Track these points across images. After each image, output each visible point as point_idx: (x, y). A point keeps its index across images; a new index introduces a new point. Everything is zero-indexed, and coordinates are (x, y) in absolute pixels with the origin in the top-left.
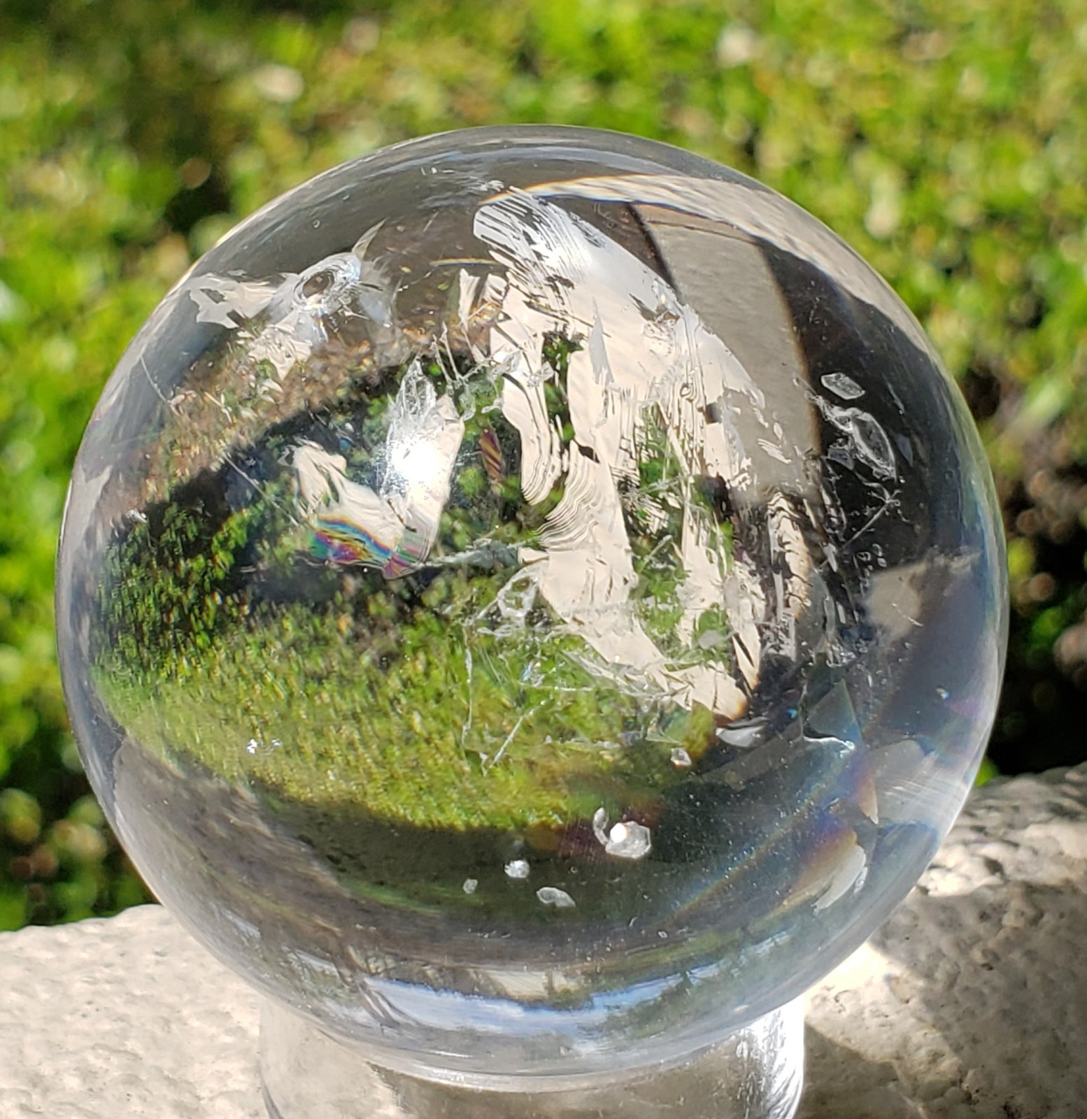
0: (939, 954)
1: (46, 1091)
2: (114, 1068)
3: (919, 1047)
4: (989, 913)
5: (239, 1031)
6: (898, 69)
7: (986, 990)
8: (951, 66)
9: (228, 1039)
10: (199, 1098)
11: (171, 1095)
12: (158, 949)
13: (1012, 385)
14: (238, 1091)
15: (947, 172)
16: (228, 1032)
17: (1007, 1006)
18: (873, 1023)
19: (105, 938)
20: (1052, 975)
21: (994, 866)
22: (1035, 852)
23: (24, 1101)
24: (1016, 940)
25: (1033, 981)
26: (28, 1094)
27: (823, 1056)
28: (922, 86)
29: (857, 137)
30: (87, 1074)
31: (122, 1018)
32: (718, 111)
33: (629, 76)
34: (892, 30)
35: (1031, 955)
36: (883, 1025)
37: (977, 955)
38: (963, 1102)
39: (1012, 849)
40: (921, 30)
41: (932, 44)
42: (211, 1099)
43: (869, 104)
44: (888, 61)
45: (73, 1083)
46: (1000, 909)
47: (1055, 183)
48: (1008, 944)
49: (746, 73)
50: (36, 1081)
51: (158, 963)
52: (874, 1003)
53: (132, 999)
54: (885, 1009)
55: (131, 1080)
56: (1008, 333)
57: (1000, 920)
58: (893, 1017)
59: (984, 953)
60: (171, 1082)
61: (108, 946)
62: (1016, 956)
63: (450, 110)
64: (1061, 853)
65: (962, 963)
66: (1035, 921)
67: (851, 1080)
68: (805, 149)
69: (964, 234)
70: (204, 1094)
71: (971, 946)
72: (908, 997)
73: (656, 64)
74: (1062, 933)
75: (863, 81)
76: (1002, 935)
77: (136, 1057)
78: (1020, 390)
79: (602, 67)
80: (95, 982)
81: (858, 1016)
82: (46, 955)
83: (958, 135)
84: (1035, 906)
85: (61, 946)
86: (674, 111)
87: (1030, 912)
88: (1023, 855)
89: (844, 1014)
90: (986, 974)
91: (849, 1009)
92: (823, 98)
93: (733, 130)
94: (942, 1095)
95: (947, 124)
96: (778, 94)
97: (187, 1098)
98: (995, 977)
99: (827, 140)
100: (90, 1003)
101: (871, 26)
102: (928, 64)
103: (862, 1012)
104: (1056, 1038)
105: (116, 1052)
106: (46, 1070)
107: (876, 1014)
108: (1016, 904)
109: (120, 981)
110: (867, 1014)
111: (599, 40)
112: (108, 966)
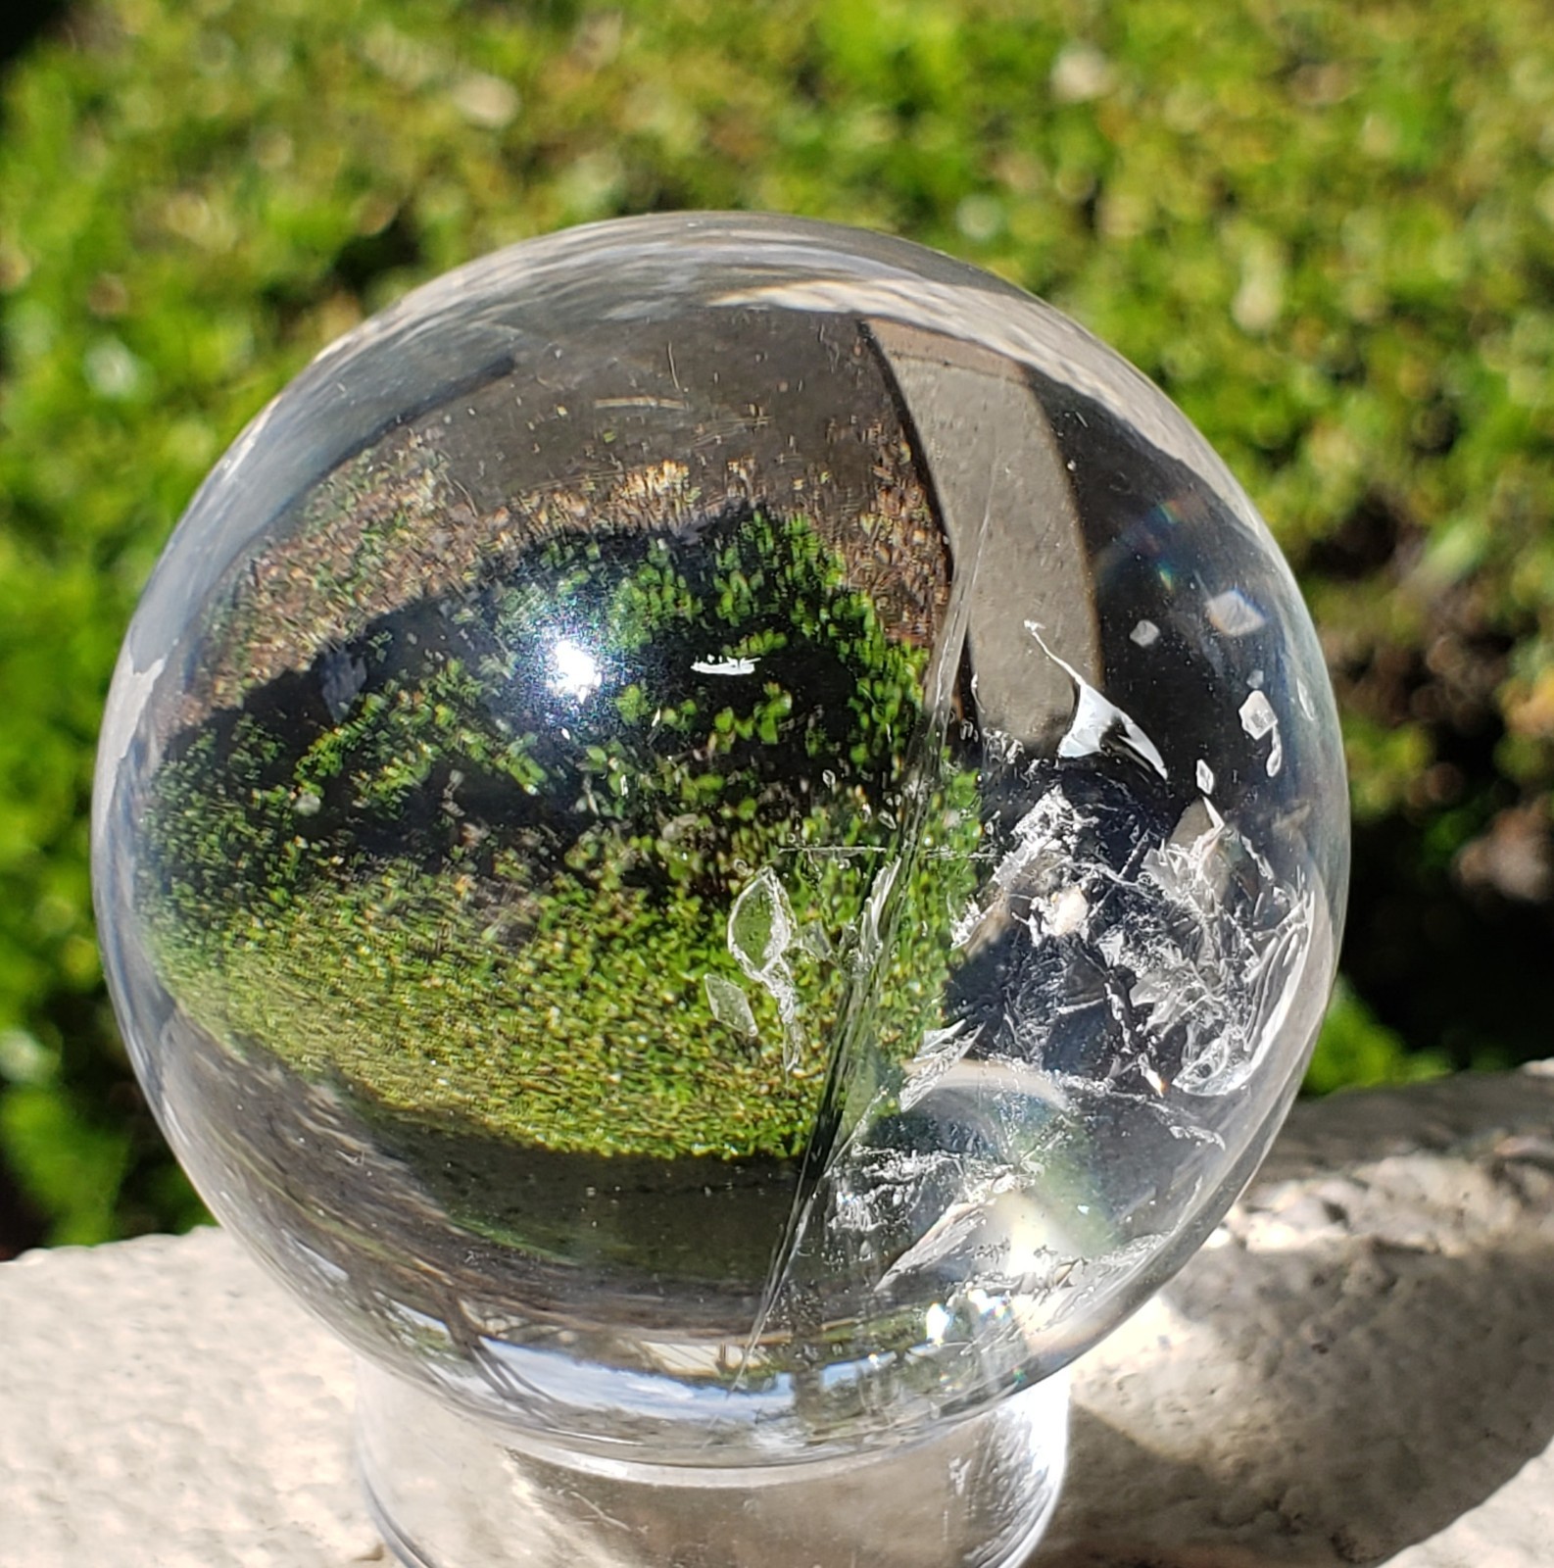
0: (1257, 1329)
1: (73, 1475)
2: (163, 1447)
3: (1224, 1457)
4: (1325, 1277)
5: (333, 1403)
6: (1283, 114)
7: (1317, 1381)
8: (1352, 111)
9: (318, 1414)
10: (275, 1492)
11: (236, 1485)
12: (233, 1288)
13: (1411, 527)
14: (325, 1485)
15: (1339, 252)
16: (321, 1403)
17: (1343, 1403)
18: (1166, 1420)
19: (163, 1271)
20: (1404, 1363)
21: (1336, 1214)
22: (1390, 1196)
23: (43, 1486)
24: (1361, 1313)
25: (1379, 1370)
26: (48, 1478)
27: (1098, 1462)
28: (1314, 136)
29: (1227, 198)
30: (128, 1454)
31: (178, 1381)
32: (1051, 160)
33: (937, 109)
34: (1276, 64)
35: (1378, 1336)
36: (1180, 1423)
37: (1306, 1332)
38: (1279, 1531)
39: (1359, 1191)
40: (1317, 62)
41: (1328, 84)
42: (291, 1494)
43: (1243, 157)
44: (1272, 103)
45: (109, 1466)
46: (1339, 1271)
47: (1477, 266)
48: (1350, 1320)
49: (1088, 111)
50: (60, 1461)
51: (230, 1307)
52: (1169, 1393)
53: (193, 1355)
54: (1184, 1402)
55: (187, 1465)
56: (1409, 458)
57: (1339, 1286)
58: (1191, 1414)
59: (1317, 1329)
60: (239, 1469)
61: (165, 1281)
62: (1358, 1336)
63: (706, 144)
64: (1423, 1198)
65: (1288, 1343)
66: (1385, 1289)
67: (1133, 1496)
68: (1161, 213)
69: (1358, 331)
70: (281, 1485)
71: (1299, 1321)
72: (1213, 1386)
73: (973, 93)
74: (1421, 1307)
75: (1236, 127)
76: (1340, 1307)
77: (193, 1433)
78: (1421, 533)
79: (904, 96)
80: (144, 1329)
81: (1147, 1410)
82: (84, 1291)
83: (1356, 201)
84: (1386, 1270)
85: (104, 1278)
86: (992, 158)
87: (1379, 1278)
88: (1374, 1198)
89: (1130, 1407)
90: (1317, 1359)
91: (1135, 1402)
92: (1185, 148)
93: (1066, 185)
94: (1251, 1520)
95: (1343, 186)
96: (1126, 140)
97: (258, 1492)
98: (1326, 1362)
99: (1188, 201)
100: (138, 1357)
101: (1249, 56)
102: (1321, 110)
103: (1152, 1405)
104: (1404, 1449)
105: (166, 1424)
106: (76, 1446)
107: (1172, 1408)
108: (1363, 1265)
109: (179, 1330)
110: (1158, 1408)
111: (902, 61)
112: (165, 1307)
